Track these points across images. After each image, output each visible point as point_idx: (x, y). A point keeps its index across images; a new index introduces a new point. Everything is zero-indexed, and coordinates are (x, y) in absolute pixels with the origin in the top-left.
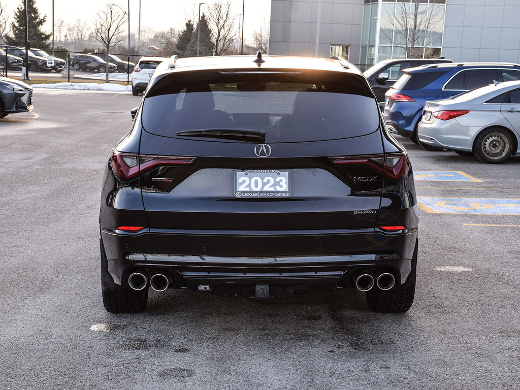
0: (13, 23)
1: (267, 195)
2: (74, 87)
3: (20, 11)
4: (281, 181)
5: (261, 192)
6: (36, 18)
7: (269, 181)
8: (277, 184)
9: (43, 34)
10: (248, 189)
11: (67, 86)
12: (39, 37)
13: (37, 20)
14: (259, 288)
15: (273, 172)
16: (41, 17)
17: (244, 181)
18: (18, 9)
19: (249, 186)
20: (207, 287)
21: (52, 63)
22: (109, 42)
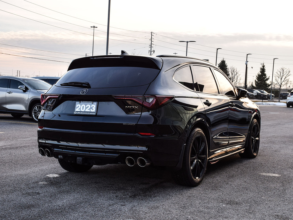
0: (255, 80)
1: (86, 113)
2: (263, 104)
3: (259, 75)
4: (93, 107)
5: (84, 112)
6: (265, 78)
7: (88, 107)
8: (91, 108)
9: (268, 84)
10: (79, 110)
11: (260, 103)
12: (265, 85)
13: (266, 79)
14: (78, 158)
15: (91, 103)
16: (267, 77)
17: (78, 106)
18: (258, 74)
19: (80, 109)
20: (61, 156)
21: (256, 94)
22: (281, 85)
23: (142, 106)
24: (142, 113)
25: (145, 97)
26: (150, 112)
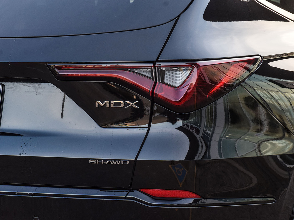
23: (153, 97)
24: (153, 126)
25: (159, 67)
26: (180, 123)
